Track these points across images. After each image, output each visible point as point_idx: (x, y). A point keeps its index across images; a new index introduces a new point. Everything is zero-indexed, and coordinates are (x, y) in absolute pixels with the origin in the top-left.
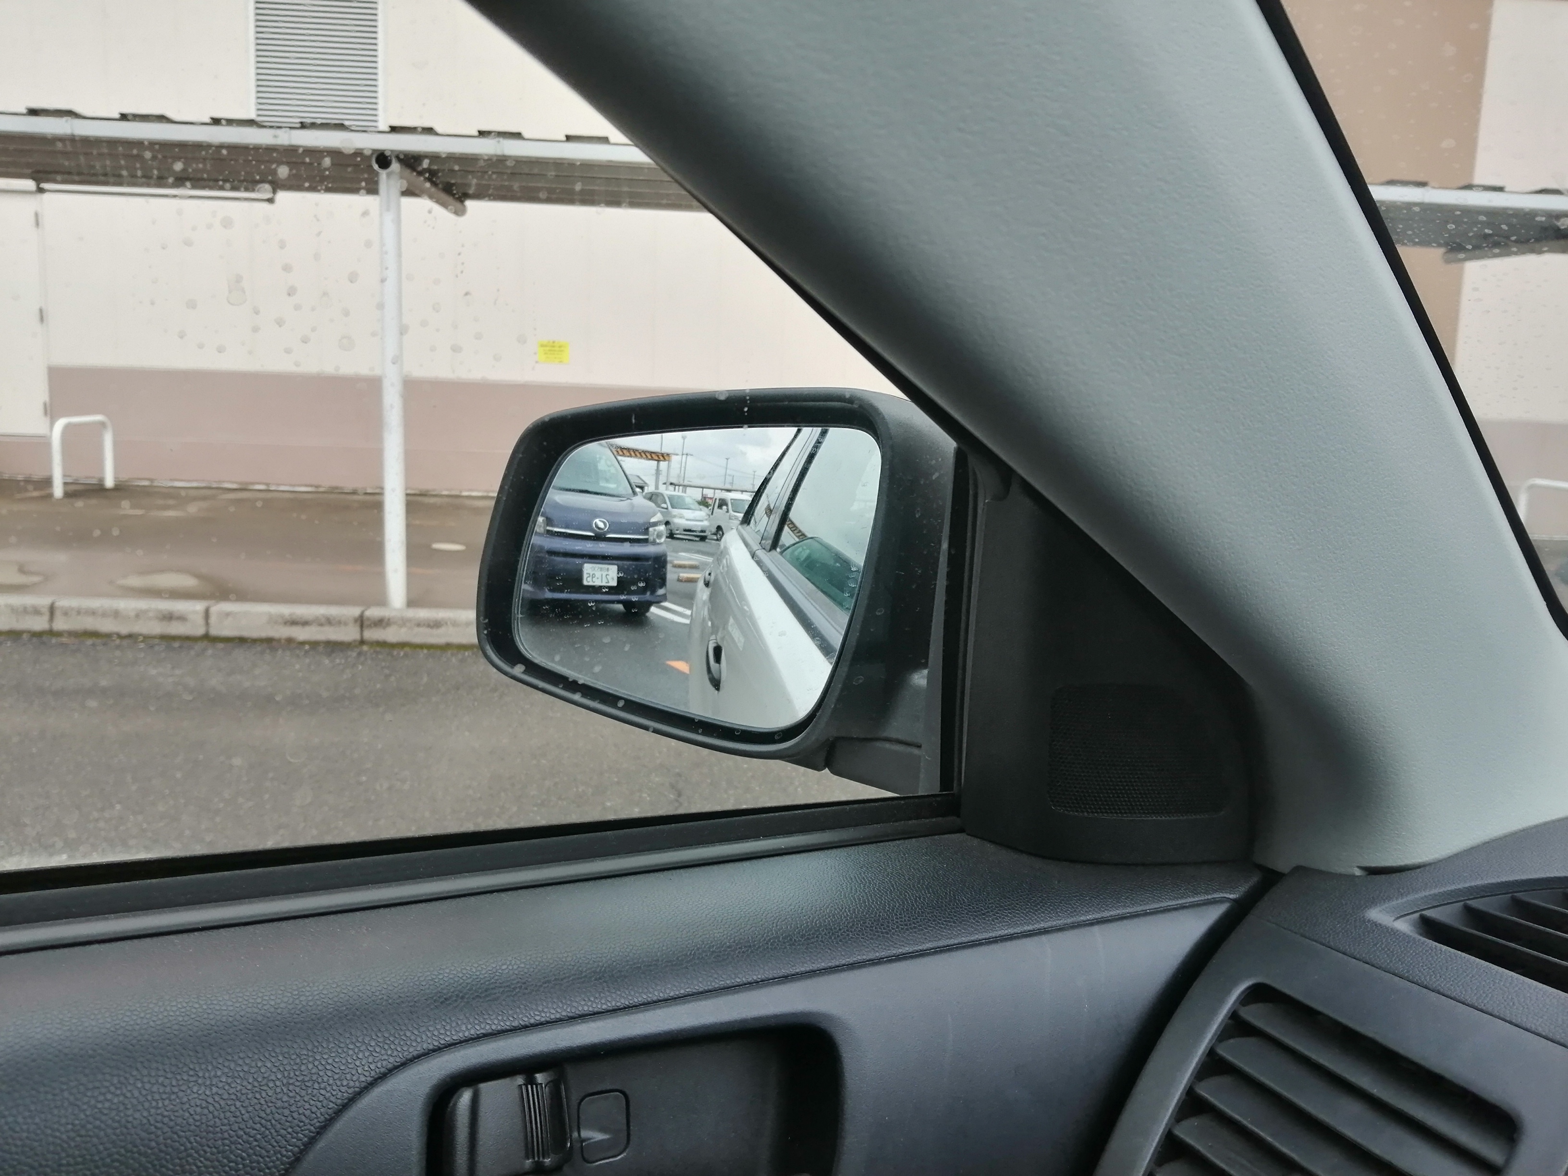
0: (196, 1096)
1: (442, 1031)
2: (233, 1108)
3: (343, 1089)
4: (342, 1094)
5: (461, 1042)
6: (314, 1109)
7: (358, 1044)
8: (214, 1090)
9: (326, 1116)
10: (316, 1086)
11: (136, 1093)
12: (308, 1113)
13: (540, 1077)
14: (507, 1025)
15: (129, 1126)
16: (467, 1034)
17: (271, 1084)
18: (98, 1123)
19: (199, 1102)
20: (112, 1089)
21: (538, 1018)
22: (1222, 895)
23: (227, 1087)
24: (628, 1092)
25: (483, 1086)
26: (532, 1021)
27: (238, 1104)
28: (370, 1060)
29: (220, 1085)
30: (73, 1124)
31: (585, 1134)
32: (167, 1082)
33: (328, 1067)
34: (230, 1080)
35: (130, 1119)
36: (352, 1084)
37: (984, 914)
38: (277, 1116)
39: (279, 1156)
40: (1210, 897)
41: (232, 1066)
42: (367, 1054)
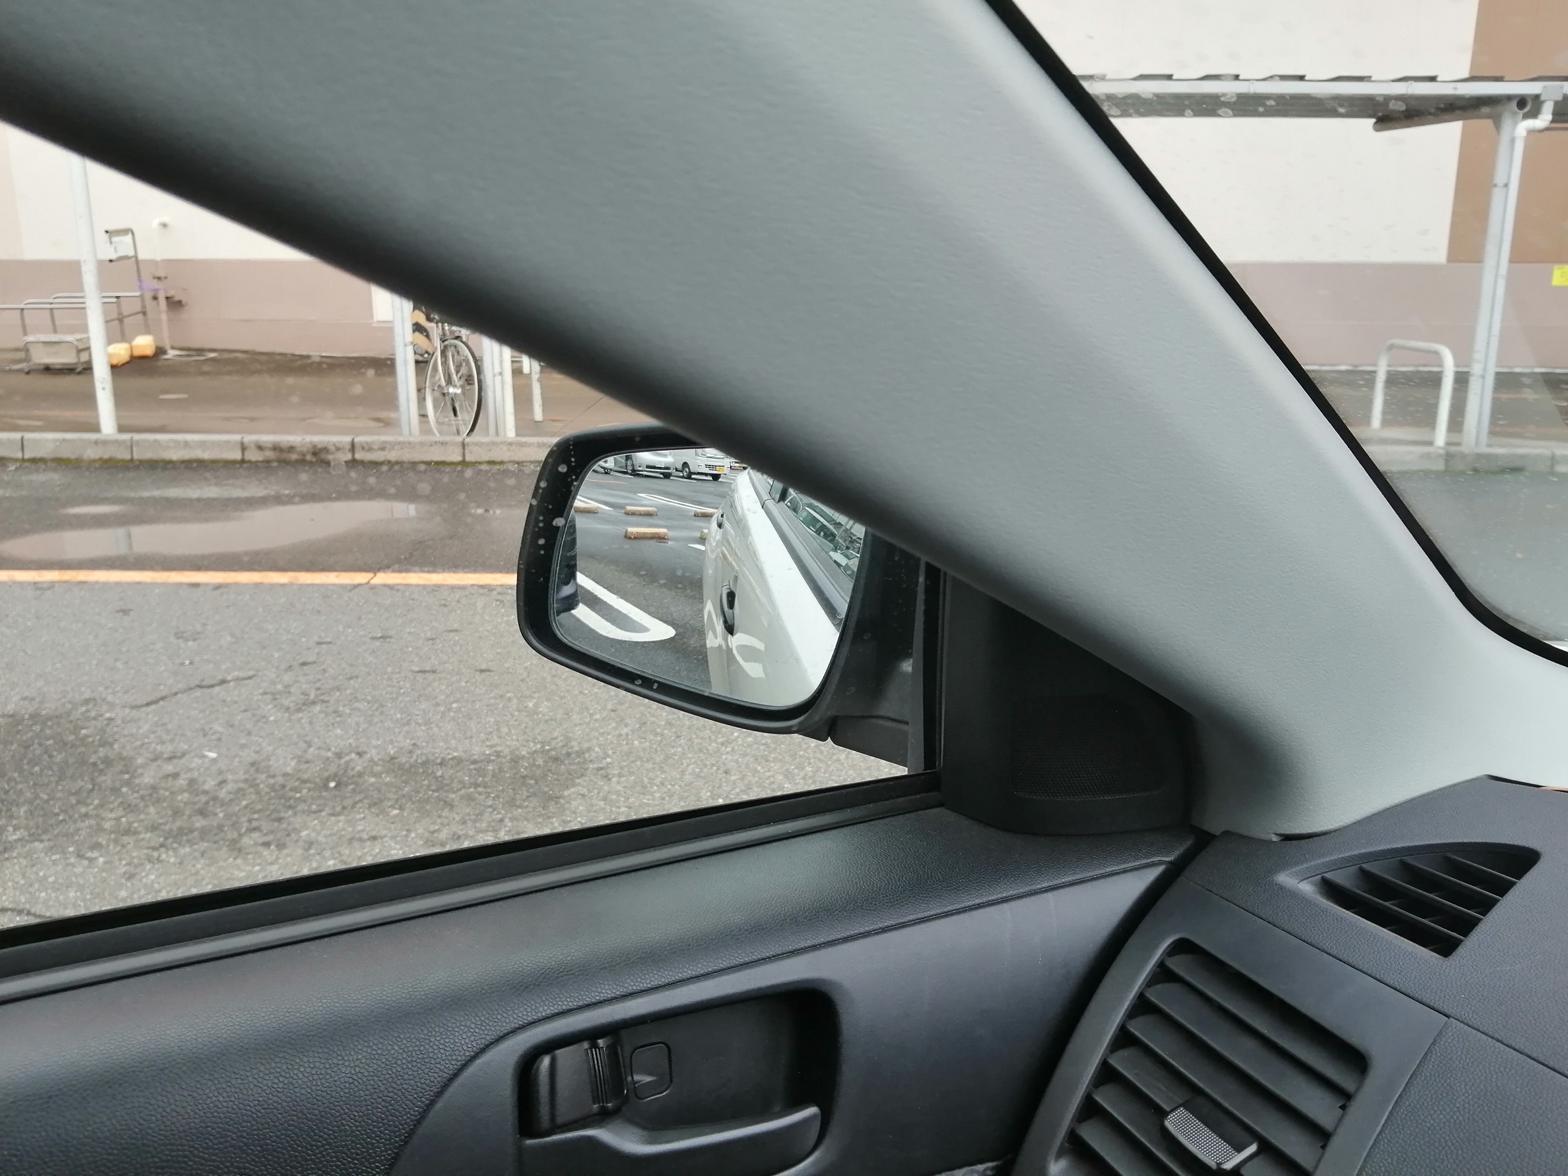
0: (344, 1075)
1: (525, 1013)
2: (372, 1082)
3: (453, 1062)
4: (453, 1067)
5: (540, 1020)
6: (432, 1079)
7: (462, 1028)
8: (357, 1069)
9: (442, 1084)
10: (433, 1062)
11: (300, 1075)
12: (428, 1082)
13: (601, 1042)
14: (573, 1005)
15: (298, 1099)
16: (544, 1014)
17: (399, 1062)
18: (276, 1099)
19: (346, 1080)
20: (283, 1074)
21: (598, 998)
22: (1159, 858)
23: (366, 1067)
24: (668, 1043)
25: (558, 1052)
26: (593, 1000)
27: (375, 1078)
28: (472, 1039)
29: (361, 1065)
30: (258, 1101)
31: (637, 1078)
32: (322, 1066)
33: (441, 1046)
34: (368, 1062)
35: (298, 1094)
36: (459, 1058)
38: (405, 1086)
39: (409, 1115)
40: (1149, 861)
41: (369, 1051)
42: (469, 1034)
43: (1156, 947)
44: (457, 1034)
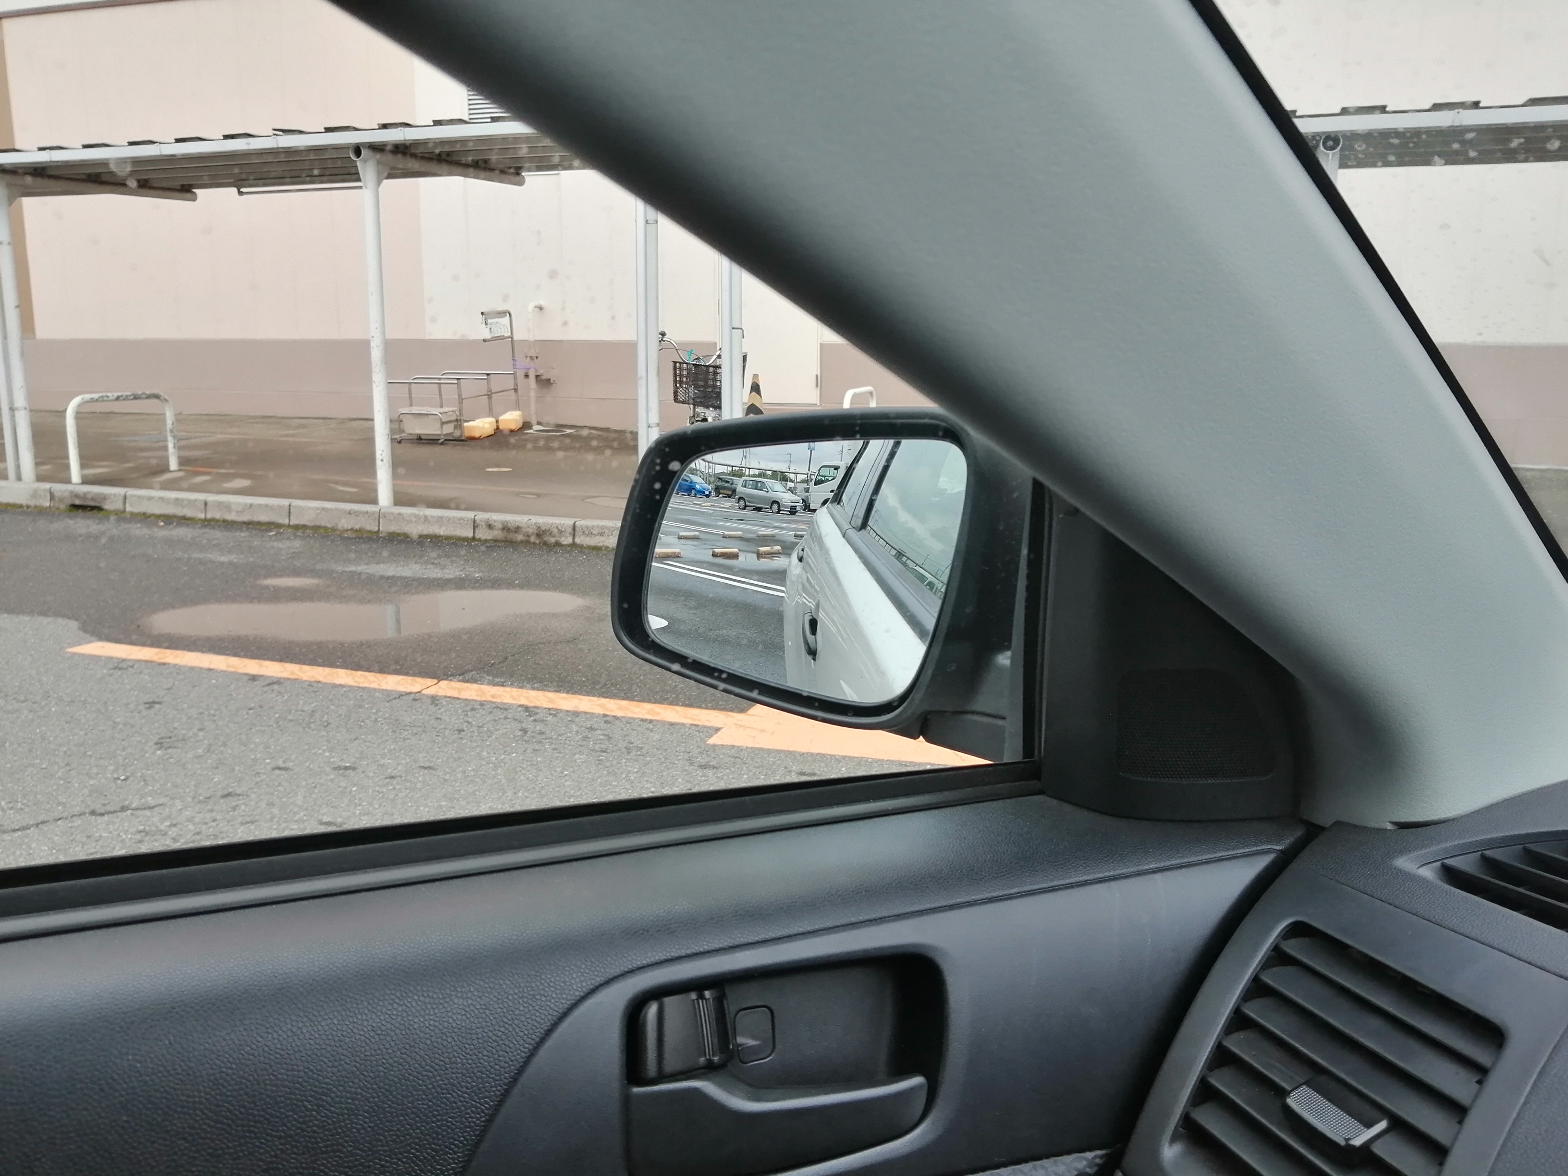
0: (456, 1006)
1: (634, 957)
2: (484, 1016)
3: (563, 1002)
4: (563, 1006)
5: (648, 966)
6: (543, 1017)
7: (573, 967)
8: (470, 1002)
9: (552, 1022)
10: (543, 999)
11: (414, 1004)
12: (538, 1019)
13: (707, 994)
14: (683, 952)
15: (411, 1028)
16: (653, 959)
17: (510, 997)
18: (389, 1025)
19: (459, 1011)
20: (397, 1001)
21: (706, 947)
22: (1269, 847)
23: (479, 1000)
24: (773, 1007)
25: (666, 1000)
27: (488, 1012)
28: (582, 979)
29: (474, 998)
30: (372, 1026)
31: (740, 1040)
32: (435, 996)
33: (552, 984)
34: (481, 994)
35: (411, 1023)
36: (569, 997)
37: (1062, 864)
39: (519, 1051)
40: (1259, 848)
41: (482, 983)
42: (579, 974)
43: (1271, 929)
44: (567, 973)
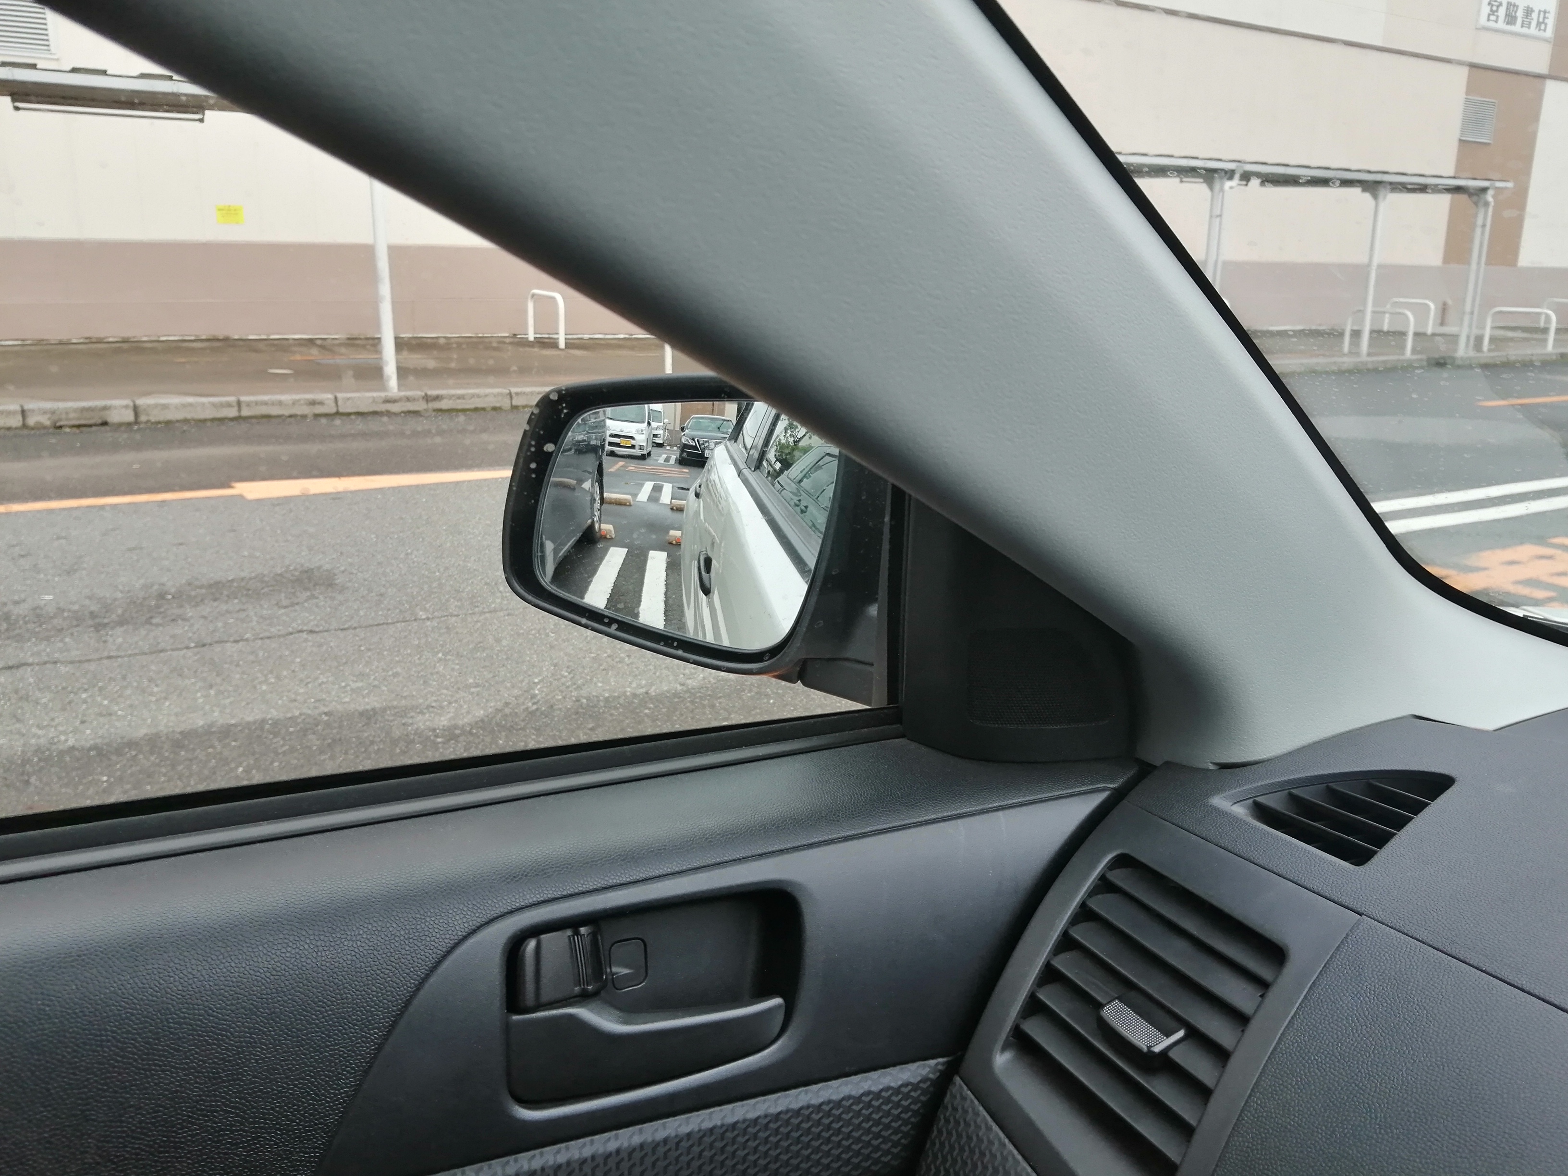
0: (347, 947)
1: (513, 899)
2: (372, 956)
3: (447, 941)
4: (446, 944)
5: (527, 907)
6: (428, 955)
7: (455, 910)
8: (359, 943)
9: (437, 960)
10: (428, 939)
11: (306, 946)
12: (423, 957)
13: (583, 930)
14: (558, 894)
15: (304, 968)
16: (531, 901)
17: (397, 939)
18: (283, 967)
19: (349, 952)
20: (291, 944)
21: (580, 889)
22: (1103, 785)
23: (367, 941)
24: (645, 939)
25: (543, 937)
26: (576, 891)
27: (376, 953)
28: (465, 920)
29: (363, 940)
30: (267, 968)
31: (614, 970)
32: (326, 939)
33: (436, 926)
34: (369, 937)
35: (304, 964)
36: (452, 937)
37: (914, 804)
38: (403, 960)
39: (406, 987)
40: (1094, 787)
41: (370, 927)
42: (462, 916)
43: (1098, 861)
44: (450, 916)
